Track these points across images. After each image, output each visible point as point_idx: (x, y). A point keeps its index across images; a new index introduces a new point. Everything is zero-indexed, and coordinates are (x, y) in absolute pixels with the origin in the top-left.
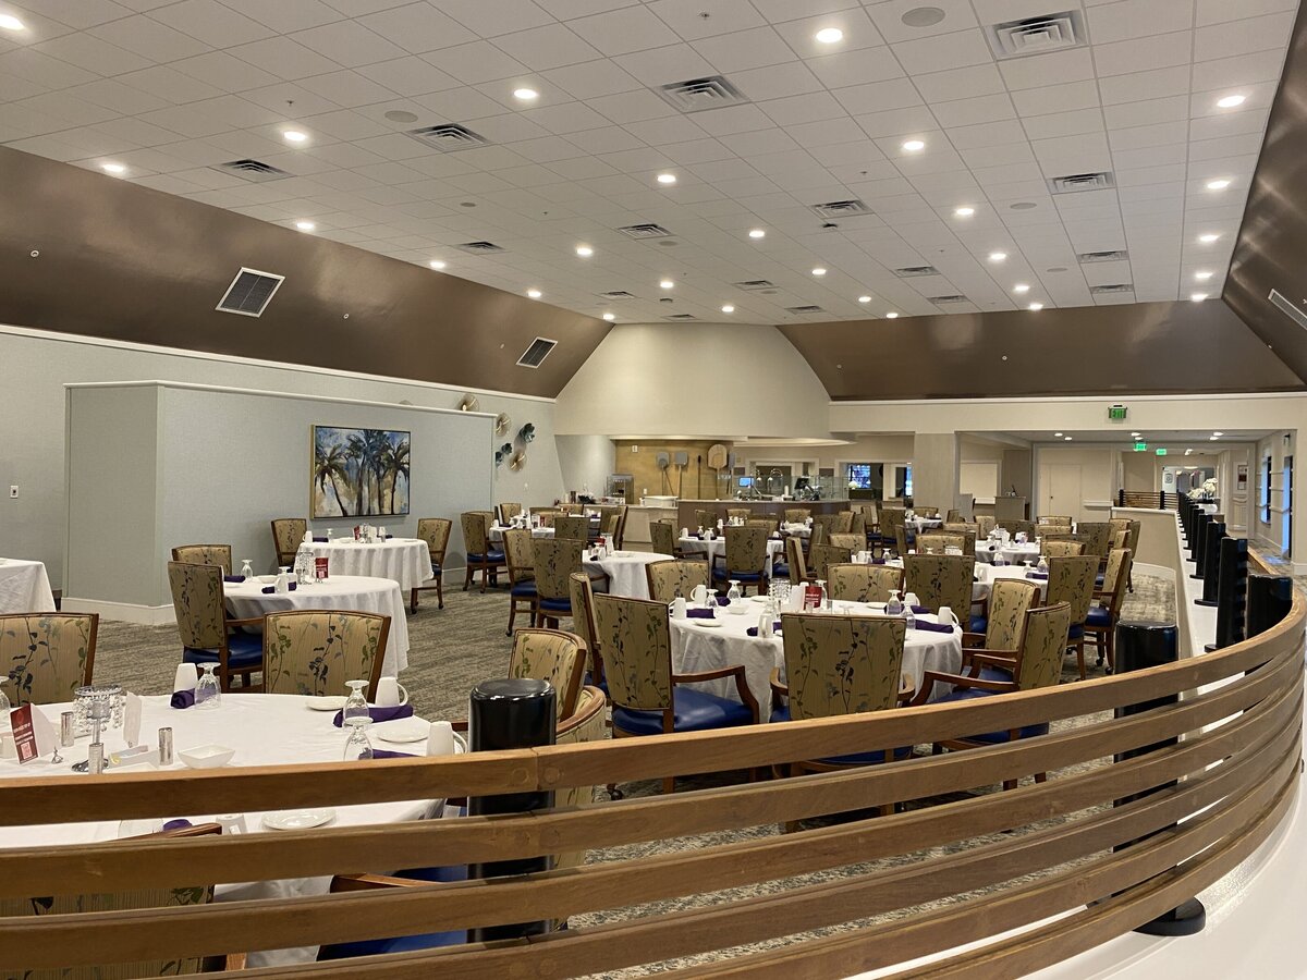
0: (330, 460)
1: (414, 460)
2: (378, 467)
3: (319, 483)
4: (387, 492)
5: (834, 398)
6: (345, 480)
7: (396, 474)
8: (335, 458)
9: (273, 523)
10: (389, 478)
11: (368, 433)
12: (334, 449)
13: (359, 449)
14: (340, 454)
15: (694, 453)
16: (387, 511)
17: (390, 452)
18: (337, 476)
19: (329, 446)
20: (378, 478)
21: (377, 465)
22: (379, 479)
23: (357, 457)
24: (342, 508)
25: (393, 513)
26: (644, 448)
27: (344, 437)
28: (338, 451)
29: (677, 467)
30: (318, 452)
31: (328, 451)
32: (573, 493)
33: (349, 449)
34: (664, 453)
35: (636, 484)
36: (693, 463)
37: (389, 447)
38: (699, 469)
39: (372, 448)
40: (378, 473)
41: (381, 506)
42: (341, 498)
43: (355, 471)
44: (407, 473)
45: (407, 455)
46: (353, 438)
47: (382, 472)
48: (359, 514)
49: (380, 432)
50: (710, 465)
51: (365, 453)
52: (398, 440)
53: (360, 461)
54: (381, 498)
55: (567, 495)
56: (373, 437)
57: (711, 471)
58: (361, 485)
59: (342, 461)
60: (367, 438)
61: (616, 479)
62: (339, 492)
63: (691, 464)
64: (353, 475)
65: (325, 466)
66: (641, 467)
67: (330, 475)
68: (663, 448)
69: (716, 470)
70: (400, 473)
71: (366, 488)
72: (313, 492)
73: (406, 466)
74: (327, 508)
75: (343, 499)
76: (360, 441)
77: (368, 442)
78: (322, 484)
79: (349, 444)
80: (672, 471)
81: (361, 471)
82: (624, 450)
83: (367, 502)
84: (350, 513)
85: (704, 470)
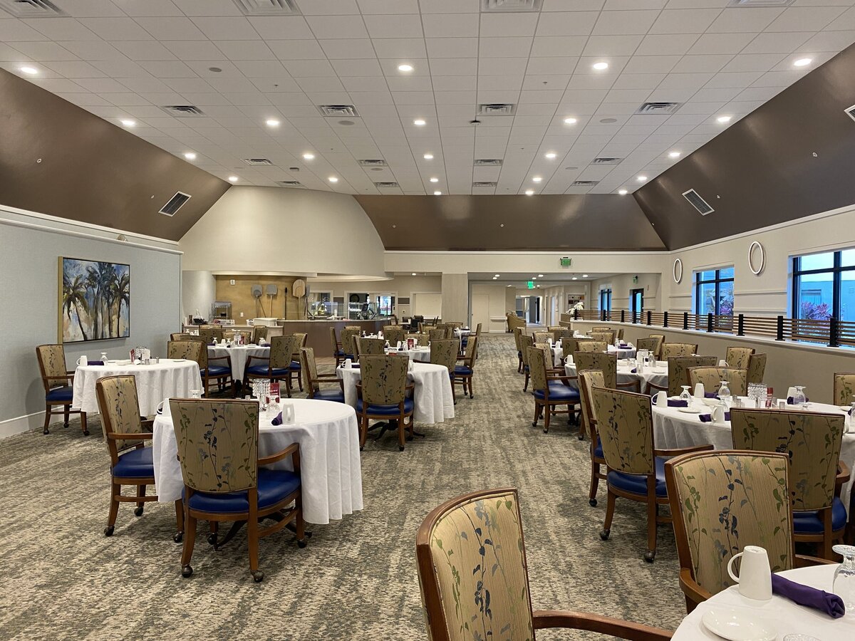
0: (75, 288)
1: (133, 290)
2: (109, 296)
3: (66, 311)
4: (115, 317)
5: (387, 248)
6: (85, 307)
7: (121, 301)
8: (77, 287)
9: (38, 349)
10: (116, 306)
11: (102, 265)
12: (77, 279)
13: (95, 279)
14: (81, 284)
15: (282, 286)
16: (115, 335)
17: (116, 282)
18: (80, 303)
19: (74, 277)
20: (108, 306)
21: (107, 293)
22: (110, 306)
23: (94, 287)
24: (83, 333)
25: (119, 337)
26: (240, 282)
27: (84, 268)
28: (80, 281)
29: (269, 296)
30: (66, 282)
31: (73, 281)
32: (191, 317)
33: (88, 279)
34: (258, 285)
35: (233, 309)
36: (281, 293)
37: (116, 278)
38: (286, 298)
39: (104, 279)
40: (108, 302)
41: (110, 330)
42: (82, 324)
43: (93, 299)
44: (128, 302)
45: (127, 286)
46: (90, 269)
47: (111, 300)
48: (96, 339)
49: (110, 264)
50: (294, 294)
51: (99, 283)
52: (121, 272)
53: (96, 290)
54: (110, 323)
55: (186, 318)
56: (105, 268)
57: (294, 299)
58: (96, 312)
59: (83, 290)
60: (101, 269)
61: (218, 305)
62: (81, 319)
63: (279, 294)
64: (90, 303)
65: (71, 295)
66: (238, 297)
67: (74, 303)
68: (257, 282)
69: (298, 298)
70: (123, 301)
71: (100, 315)
72: (60, 319)
73: (127, 295)
74: (72, 334)
75: (85, 325)
76: (96, 272)
77: (101, 272)
78: (69, 311)
79: (88, 275)
80: (264, 299)
81: (96, 299)
82: (223, 283)
83: (101, 327)
84: (89, 338)
85: (288, 299)
